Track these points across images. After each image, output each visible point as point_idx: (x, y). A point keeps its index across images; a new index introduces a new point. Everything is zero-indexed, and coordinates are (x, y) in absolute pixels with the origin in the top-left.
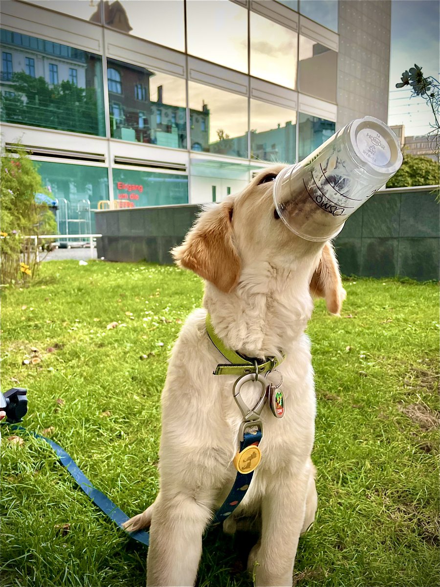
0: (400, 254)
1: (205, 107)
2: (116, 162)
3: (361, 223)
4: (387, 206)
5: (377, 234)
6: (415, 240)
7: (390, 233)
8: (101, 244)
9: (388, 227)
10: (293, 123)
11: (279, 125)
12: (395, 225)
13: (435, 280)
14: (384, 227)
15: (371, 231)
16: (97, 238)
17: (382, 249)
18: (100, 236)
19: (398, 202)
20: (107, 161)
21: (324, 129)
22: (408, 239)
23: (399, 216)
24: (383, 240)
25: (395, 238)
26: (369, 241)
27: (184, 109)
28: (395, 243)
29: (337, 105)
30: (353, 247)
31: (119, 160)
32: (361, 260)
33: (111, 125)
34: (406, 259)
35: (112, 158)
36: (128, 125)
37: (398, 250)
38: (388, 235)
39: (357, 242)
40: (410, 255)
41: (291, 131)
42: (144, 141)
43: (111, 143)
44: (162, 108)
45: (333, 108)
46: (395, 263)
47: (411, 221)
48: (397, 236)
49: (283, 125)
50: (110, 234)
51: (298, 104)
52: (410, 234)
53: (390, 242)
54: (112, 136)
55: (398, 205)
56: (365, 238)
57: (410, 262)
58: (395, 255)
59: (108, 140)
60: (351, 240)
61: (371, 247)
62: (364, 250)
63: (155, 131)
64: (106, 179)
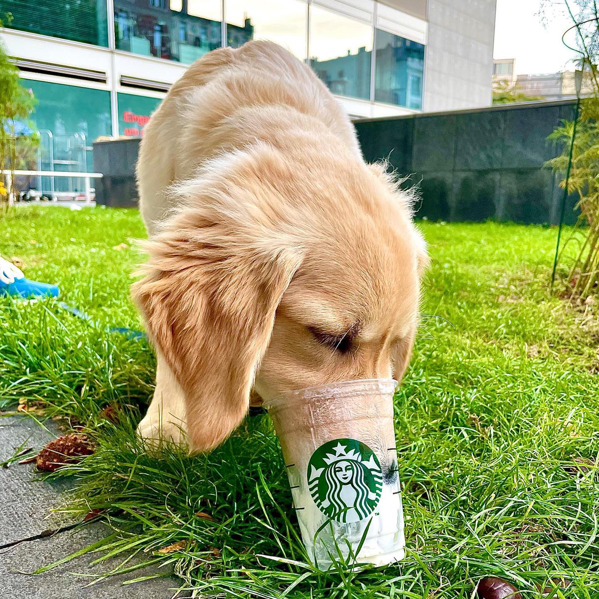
0: (503, 191)
1: (247, 21)
2: (123, 84)
3: (453, 152)
4: (488, 127)
5: (475, 165)
6: (521, 173)
7: (491, 163)
8: (101, 187)
9: (488, 157)
10: (368, 49)
11: (349, 51)
12: (498, 153)
13: (546, 224)
14: (483, 156)
15: (466, 161)
16: (96, 179)
17: (480, 185)
18: (100, 175)
19: (502, 121)
20: (109, 81)
21: (409, 56)
22: (513, 171)
23: (503, 140)
24: (482, 173)
25: (497, 170)
26: (463, 175)
27: (219, 23)
28: (497, 177)
29: (427, 21)
30: (442, 184)
31: (126, 81)
32: (452, 200)
33: (117, 33)
34: (510, 198)
35: (117, 79)
36: (140, 33)
37: (500, 187)
38: (488, 166)
39: (449, 178)
40: (515, 192)
41: (365, 60)
42: (163, 57)
43: (116, 57)
44: (187, 20)
45: (423, 25)
46: (496, 203)
47: (518, 147)
48: (499, 167)
49: (355, 52)
50: (113, 174)
51: (375, 17)
52: (515, 165)
53: (490, 176)
54: (117, 47)
55: (502, 126)
56: (459, 171)
57: (516, 201)
58: (497, 193)
59: (112, 52)
60: (439, 175)
61: (466, 183)
62: (456, 187)
63: (179, 43)
64: (107, 115)
